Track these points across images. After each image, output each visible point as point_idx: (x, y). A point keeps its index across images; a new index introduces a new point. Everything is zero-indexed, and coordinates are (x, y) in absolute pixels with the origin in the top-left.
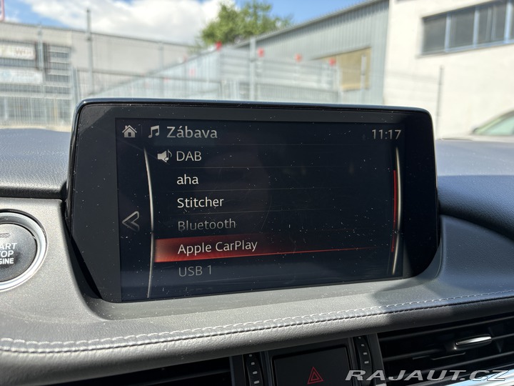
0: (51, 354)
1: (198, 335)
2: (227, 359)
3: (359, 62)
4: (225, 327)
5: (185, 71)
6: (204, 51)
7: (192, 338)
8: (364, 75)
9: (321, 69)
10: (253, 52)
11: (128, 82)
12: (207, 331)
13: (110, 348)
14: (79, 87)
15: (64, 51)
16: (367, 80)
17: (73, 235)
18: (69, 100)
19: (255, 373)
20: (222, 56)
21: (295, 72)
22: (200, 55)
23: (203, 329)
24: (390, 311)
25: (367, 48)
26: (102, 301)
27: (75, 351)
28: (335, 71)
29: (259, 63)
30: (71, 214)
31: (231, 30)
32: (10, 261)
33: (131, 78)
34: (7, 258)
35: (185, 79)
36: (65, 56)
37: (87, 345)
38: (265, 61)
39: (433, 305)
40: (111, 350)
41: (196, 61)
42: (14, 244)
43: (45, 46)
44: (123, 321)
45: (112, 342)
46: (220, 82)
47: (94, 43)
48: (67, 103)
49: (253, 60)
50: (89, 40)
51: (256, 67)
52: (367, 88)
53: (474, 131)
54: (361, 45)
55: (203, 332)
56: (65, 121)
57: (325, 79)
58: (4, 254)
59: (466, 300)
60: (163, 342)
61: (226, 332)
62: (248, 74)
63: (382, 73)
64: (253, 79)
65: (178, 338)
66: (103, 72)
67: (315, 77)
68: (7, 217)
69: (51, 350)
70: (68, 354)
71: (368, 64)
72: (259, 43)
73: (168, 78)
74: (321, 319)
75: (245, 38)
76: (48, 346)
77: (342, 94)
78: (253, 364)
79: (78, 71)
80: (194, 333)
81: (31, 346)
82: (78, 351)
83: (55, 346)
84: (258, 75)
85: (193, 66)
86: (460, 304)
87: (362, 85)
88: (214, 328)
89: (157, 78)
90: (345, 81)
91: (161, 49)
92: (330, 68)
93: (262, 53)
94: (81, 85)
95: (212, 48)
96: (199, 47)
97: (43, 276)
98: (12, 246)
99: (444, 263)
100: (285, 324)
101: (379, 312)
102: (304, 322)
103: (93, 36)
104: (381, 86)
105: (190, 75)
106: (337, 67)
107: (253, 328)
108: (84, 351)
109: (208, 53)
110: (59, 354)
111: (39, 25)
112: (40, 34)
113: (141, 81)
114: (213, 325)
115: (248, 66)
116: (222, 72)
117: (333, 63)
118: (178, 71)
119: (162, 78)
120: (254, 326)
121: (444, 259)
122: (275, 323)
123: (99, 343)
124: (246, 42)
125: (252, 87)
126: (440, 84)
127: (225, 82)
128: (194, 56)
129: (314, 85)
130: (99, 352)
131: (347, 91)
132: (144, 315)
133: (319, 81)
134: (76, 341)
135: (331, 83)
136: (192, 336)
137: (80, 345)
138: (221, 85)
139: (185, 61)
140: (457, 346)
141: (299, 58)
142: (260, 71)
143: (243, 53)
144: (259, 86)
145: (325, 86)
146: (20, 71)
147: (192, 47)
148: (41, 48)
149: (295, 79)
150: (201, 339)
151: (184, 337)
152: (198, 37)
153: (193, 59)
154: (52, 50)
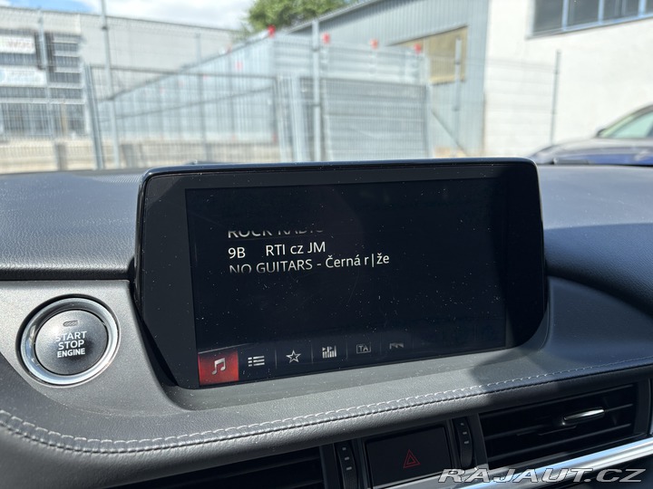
0: (141, 453)
1: (289, 426)
2: (317, 448)
3: (452, 47)
4: (316, 415)
5: (230, 65)
6: (253, 38)
7: (284, 429)
8: (458, 63)
9: (404, 57)
10: (317, 36)
11: (157, 80)
12: (298, 420)
13: (200, 443)
14: (94, 89)
15: (72, 41)
16: (462, 70)
17: (145, 319)
18: (81, 105)
19: (347, 458)
20: (277, 44)
21: (371, 62)
22: (248, 44)
23: (294, 419)
24: (490, 390)
25: (463, 27)
26: (179, 388)
27: (165, 448)
28: (422, 59)
29: (324, 52)
30: (141, 296)
31: (287, 9)
32: (81, 352)
33: (159, 75)
34: (77, 348)
35: (230, 76)
36: (74, 48)
37: (177, 441)
38: (332, 50)
39: (538, 381)
40: (201, 445)
41: (243, 50)
42: (84, 333)
43: (48, 36)
44: (206, 411)
45: (202, 437)
46: (274, 78)
47: (110, 32)
48: (80, 109)
49: (316, 50)
50: (105, 28)
51: (321, 58)
52: (463, 81)
53: (599, 134)
54: (455, 25)
55: (294, 422)
56: (77, 133)
57: (408, 69)
58: (74, 344)
59: (574, 375)
60: (253, 435)
61: (318, 421)
62: (311, 66)
63: (482, 60)
64: (316, 73)
65: (268, 429)
66: (124, 69)
67: (396, 69)
68: (73, 303)
69: (141, 448)
70: (159, 451)
71: (464, 49)
72: (323, 25)
73: (207, 75)
74: (418, 403)
75: (305, 19)
76: (137, 444)
77: (431, 89)
78: (344, 449)
79: (91, 68)
80: (285, 424)
81: (119, 445)
82: (168, 447)
83: (144, 444)
84: (323, 67)
85: (239, 57)
86: (567, 379)
87: (456, 77)
88: (306, 417)
89: (194, 74)
90: (434, 72)
91: (198, 36)
92: (416, 55)
93: (327, 38)
94: (97, 87)
95: (264, 34)
96: (247, 33)
97: (118, 366)
98: (82, 334)
99: (551, 331)
100: (380, 410)
101: (479, 392)
102: (399, 406)
103: (109, 21)
104: (482, 79)
105: (235, 70)
106: (423, 55)
107: (347, 416)
108: (174, 447)
109: (258, 41)
110: (149, 452)
111: (38, 9)
112: (40, 21)
113: (171, 79)
114: (303, 414)
115: (311, 57)
116: (277, 65)
117: (419, 49)
118: (221, 66)
119: (200, 75)
120: (347, 413)
121: (552, 327)
122: (368, 409)
123: (189, 438)
124: (306, 24)
125: (316, 84)
126: (557, 73)
127: (281, 78)
128: (240, 44)
129: (396, 79)
130: (190, 447)
131: (437, 84)
132: (227, 403)
133: (402, 73)
134: (164, 437)
135: (416, 75)
136: (283, 427)
137: (169, 441)
138: (277, 82)
139: (229, 52)
140: (565, 421)
141: (376, 44)
142: (325, 62)
143: (303, 39)
144: (325, 82)
145: (409, 79)
146: (16, 69)
147: (237, 32)
148: (42, 39)
149: (372, 71)
150: (292, 430)
151: (275, 429)
152: (244, 19)
153: (238, 49)
154: (56, 40)
